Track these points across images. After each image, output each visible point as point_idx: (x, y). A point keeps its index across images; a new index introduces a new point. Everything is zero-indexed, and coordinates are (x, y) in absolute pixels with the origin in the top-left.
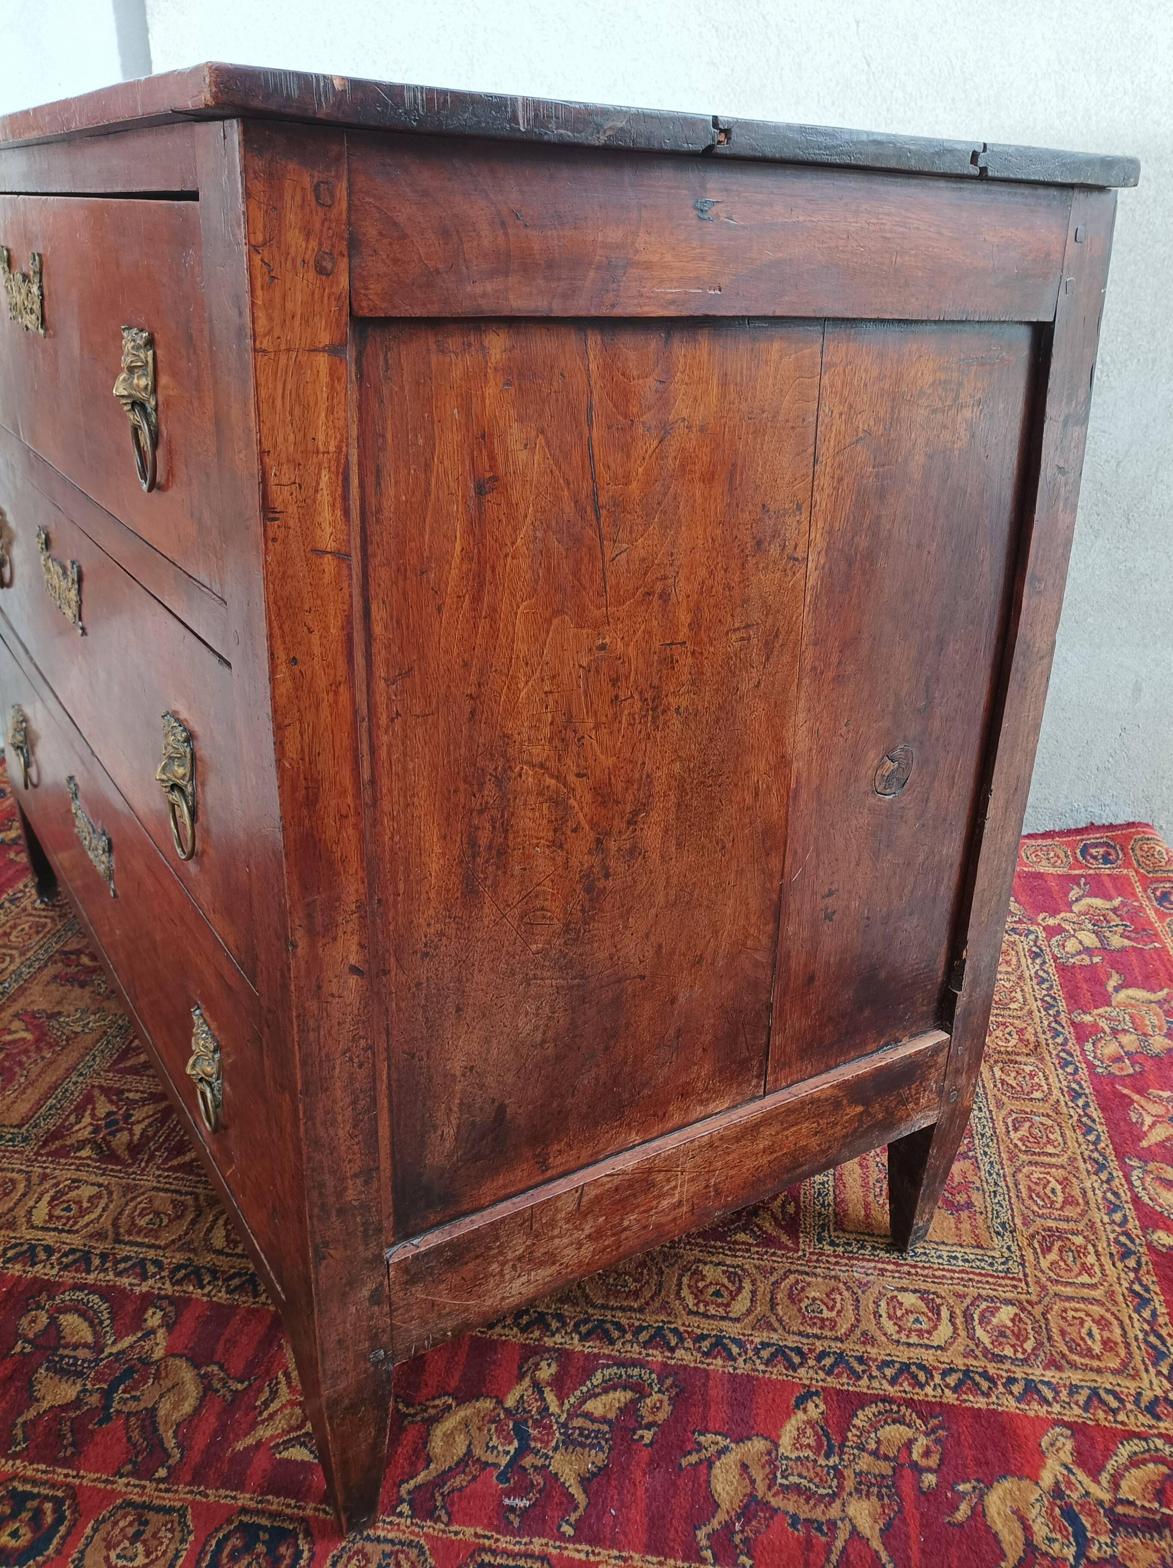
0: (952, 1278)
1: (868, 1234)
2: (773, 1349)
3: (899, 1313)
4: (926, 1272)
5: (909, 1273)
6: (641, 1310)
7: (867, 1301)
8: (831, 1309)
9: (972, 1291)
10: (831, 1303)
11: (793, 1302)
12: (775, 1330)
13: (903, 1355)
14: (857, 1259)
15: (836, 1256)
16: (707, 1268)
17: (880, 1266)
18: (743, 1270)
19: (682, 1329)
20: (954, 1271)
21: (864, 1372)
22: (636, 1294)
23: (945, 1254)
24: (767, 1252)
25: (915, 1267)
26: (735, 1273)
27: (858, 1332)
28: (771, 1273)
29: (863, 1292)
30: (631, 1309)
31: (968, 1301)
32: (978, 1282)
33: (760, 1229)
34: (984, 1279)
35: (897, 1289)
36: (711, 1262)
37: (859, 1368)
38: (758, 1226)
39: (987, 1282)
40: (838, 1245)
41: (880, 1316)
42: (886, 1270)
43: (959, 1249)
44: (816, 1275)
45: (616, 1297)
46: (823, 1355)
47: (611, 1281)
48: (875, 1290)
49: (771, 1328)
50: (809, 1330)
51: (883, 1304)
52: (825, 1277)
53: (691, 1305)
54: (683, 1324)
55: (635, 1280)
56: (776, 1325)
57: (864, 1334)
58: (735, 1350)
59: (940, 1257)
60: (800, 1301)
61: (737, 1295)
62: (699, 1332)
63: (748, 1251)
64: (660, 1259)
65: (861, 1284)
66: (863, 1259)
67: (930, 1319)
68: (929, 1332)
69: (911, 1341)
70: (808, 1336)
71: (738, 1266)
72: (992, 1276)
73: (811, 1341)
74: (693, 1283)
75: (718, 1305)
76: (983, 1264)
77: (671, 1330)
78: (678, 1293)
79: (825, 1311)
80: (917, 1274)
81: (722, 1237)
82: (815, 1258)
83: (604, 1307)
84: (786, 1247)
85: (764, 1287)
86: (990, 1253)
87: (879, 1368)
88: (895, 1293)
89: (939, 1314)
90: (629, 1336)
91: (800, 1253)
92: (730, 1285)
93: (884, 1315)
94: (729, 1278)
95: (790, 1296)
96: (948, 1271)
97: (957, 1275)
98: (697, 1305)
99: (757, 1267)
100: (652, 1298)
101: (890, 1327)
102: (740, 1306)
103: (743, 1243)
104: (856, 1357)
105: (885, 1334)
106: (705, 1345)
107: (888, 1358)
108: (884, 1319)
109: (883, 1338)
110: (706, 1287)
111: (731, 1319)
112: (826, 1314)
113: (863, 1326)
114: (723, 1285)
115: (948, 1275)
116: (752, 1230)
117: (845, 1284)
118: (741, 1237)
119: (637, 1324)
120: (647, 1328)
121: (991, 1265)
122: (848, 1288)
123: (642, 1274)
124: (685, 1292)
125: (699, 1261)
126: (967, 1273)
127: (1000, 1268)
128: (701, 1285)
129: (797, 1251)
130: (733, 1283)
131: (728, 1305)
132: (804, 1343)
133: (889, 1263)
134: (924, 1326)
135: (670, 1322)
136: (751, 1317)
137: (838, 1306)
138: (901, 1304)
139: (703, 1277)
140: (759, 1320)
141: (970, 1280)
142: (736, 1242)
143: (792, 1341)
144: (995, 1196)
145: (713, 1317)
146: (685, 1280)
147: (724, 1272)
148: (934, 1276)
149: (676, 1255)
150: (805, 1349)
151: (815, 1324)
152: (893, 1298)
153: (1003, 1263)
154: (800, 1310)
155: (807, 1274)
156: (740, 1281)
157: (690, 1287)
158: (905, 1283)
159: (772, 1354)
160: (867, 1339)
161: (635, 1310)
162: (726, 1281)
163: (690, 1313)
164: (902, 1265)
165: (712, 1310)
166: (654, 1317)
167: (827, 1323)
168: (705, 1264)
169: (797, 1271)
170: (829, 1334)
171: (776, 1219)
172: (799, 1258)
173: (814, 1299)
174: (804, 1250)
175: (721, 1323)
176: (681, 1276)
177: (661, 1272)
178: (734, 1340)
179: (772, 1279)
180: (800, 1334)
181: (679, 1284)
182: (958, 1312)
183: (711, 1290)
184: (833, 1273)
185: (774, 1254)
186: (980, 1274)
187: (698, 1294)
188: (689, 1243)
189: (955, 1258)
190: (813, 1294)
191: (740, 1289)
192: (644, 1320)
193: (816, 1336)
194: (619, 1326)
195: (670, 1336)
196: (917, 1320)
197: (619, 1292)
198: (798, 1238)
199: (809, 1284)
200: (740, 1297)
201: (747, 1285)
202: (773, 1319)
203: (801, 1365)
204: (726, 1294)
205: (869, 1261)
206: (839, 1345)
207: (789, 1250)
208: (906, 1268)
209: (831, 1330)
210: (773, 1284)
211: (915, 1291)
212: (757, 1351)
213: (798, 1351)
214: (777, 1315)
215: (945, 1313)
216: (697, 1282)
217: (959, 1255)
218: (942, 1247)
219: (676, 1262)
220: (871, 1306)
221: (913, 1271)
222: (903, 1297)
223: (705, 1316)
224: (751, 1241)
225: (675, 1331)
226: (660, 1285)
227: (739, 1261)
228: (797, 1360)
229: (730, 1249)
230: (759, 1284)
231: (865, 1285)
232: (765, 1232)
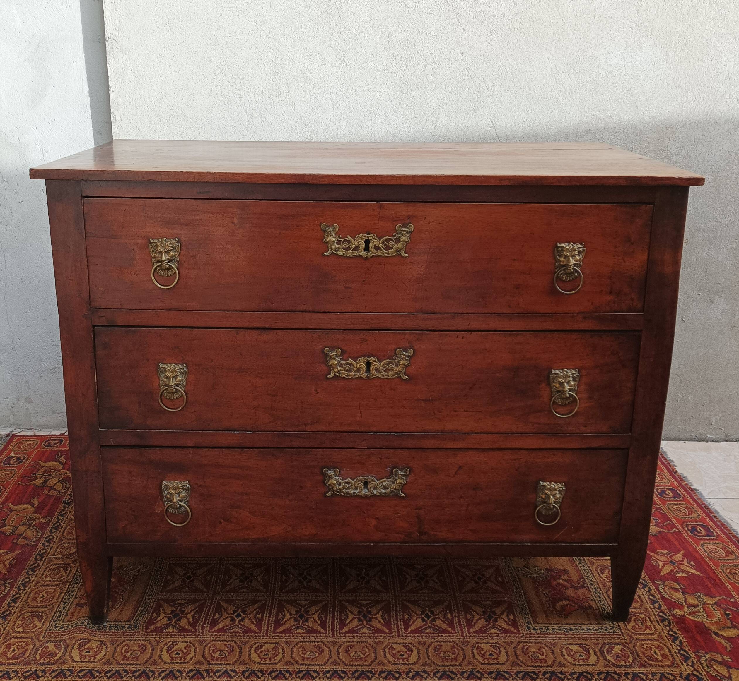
0: (591, 638)
1: (549, 624)
2: (523, 673)
3: (572, 653)
4: (579, 636)
5: (571, 637)
6: (460, 665)
7: (557, 650)
8: (543, 655)
9: (601, 641)
10: (542, 653)
11: (525, 654)
12: (521, 666)
13: (579, 669)
14: (547, 634)
15: (538, 634)
16: (483, 645)
17: (558, 636)
18: (498, 644)
19: (481, 671)
20: (591, 635)
21: (564, 677)
22: (456, 659)
23: (585, 628)
24: (506, 636)
25: (573, 635)
26: (496, 646)
27: (557, 663)
28: (511, 644)
29: (554, 647)
30: (456, 665)
31: (600, 646)
32: (602, 638)
33: (501, 627)
34: (605, 636)
35: (568, 644)
36: (484, 643)
37: (562, 676)
38: (499, 625)
39: (606, 637)
40: (537, 630)
41: (564, 655)
42: (561, 637)
43: (591, 626)
44: (531, 643)
45: (447, 661)
46: (545, 673)
47: (442, 655)
48: (558, 647)
49: (518, 665)
50: (536, 665)
51: (564, 650)
52: (535, 643)
53: (481, 661)
54: (481, 669)
55: (453, 654)
56: (521, 664)
57: (560, 663)
58: (507, 676)
59: (583, 629)
60: (528, 653)
61: (500, 654)
62: (489, 671)
63: (498, 636)
64: (460, 644)
65: (552, 644)
66: (550, 634)
67: (586, 654)
68: (587, 659)
69: (580, 664)
70: (536, 667)
71: (496, 643)
72: (608, 635)
73: (538, 668)
74: (479, 652)
75: (493, 659)
76: (602, 631)
77: (477, 672)
78: (474, 657)
79: (540, 656)
80: (575, 637)
81: (485, 632)
82: (528, 636)
83: (443, 666)
84: (514, 633)
85: (510, 649)
86: (605, 626)
87: (570, 675)
88: (568, 646)
89: (589, 652)
90: (459, 676)
91: (522, 635)
92: (495, 651)
93: (566, 655)
94: (494, 648)
95: (523, 652)
96: (588, 635)
97: (592, 636)
98: (484, 660)
99: (505, 642)
100: (463, 660)
101: (570, 659)
102: (503, 658)
103: (495, 633)
104: (559, 672)
105: (569, 662)
106: (493, 675)
107: (573, 671)
108: (566, 656)
109: (568, 664)
110: (485, 653)
111: (501, 664)
112: (541, 657)
113: (558, 660)
114: (492, 651)
115: (588, 636)
116: (497, 628)
117: (545, 645)
118: (493, 631)
119: (461, 671)
120: (466, 672)
121: (606, 630)
122: (547, 646)
123: (454, 651)
124: (477, 656)
125: (478, 643)
126: (597, 635)
127: (610, 631)
128: (482, 652)
129: (520, 634)
130: (496, 650)
131: (497, 659)
132: (536, 670)
133: (561, 634)
134: (584, 657)
135: (475, 669)
136: (509, 662)
137: (545, 654)
138: (572, 650)
139: (483, 649)
140: (513, 663)
141: (599, 637)
142: (491, 634)
143: (530, 669)
144: (601, 602)
145: (492, 664)
146: (475, 651)
147: (491, 646)
148: (583, 637)
149: (467, 642)
150: (537, 671)
151: (537, 662)
152: (567, 648)
153: (611, 629)
154: (529, 657)
155: (527, 642)
156: (499, 649)
157: (478, 653)
158: (571, 641)
159: (523, 675)
160: (561, 665)
161: (457, 666)
162: (493, 649)
163: (482, 664)
164: (567, 635)
165: (491, 662)
166: (467, 668)
167: (542, 661)
168: (481, 643)
169: (522, 642)
170: (545, 665)
171: (506, 622)
172: (522, 637)
173: (534, 652)
174: (523, 633)
175: (497, 666)
176: (472, 650)
177: (463, 649)
178: (505, 672)
179: (513, 646)
180: (532, 666)
181: (473, 653)
182: (597, 650)
183: (488, 654)
184: (538, 641)
185: (510, 636)
186: (602, 635)
187: (483, 656)
188: (471, 636)
189: (590, 629)
190: (532, 650)
191: (500, 652)
192: (463, 669)
193: (539, 666)
194: (453, 673)
195: (477, 674)
196: (580, 656)
197: (447, 659)
198: (518, 628)
199: (529, 646)
200: (501, 655)
201: (502, 649)
202: (519, 662)
203: (537, 678)
204: (495, 654)
205: (552, 634)
206: (551, 668)
207: (516, 634)
208: (569, 636)
209: (545, 663)
210: (514, 648)
211: (576, 644)
212: (517, 675)
213: (534, 673)
214: (520, 660)
215: (591, 651)
216: (480, 651)
217: (591, 628)
218: (583, 626)
219: (468, 644)
220: (559, 652)
221: (573, 636)
222: (571, 647)
223: (489, 664)
224: (498, 632)
225: (478, 672)
226: (464, 654)
227: (496, 641)
228: (535, 676)
229: (490, 636)
230: (507, 649)
231: (554, 644)
232: (503, 628)
